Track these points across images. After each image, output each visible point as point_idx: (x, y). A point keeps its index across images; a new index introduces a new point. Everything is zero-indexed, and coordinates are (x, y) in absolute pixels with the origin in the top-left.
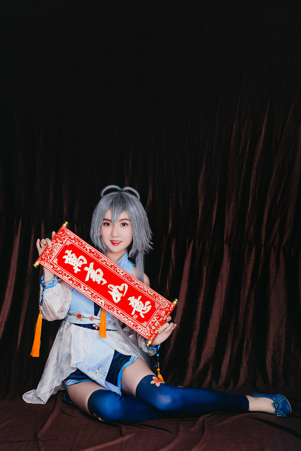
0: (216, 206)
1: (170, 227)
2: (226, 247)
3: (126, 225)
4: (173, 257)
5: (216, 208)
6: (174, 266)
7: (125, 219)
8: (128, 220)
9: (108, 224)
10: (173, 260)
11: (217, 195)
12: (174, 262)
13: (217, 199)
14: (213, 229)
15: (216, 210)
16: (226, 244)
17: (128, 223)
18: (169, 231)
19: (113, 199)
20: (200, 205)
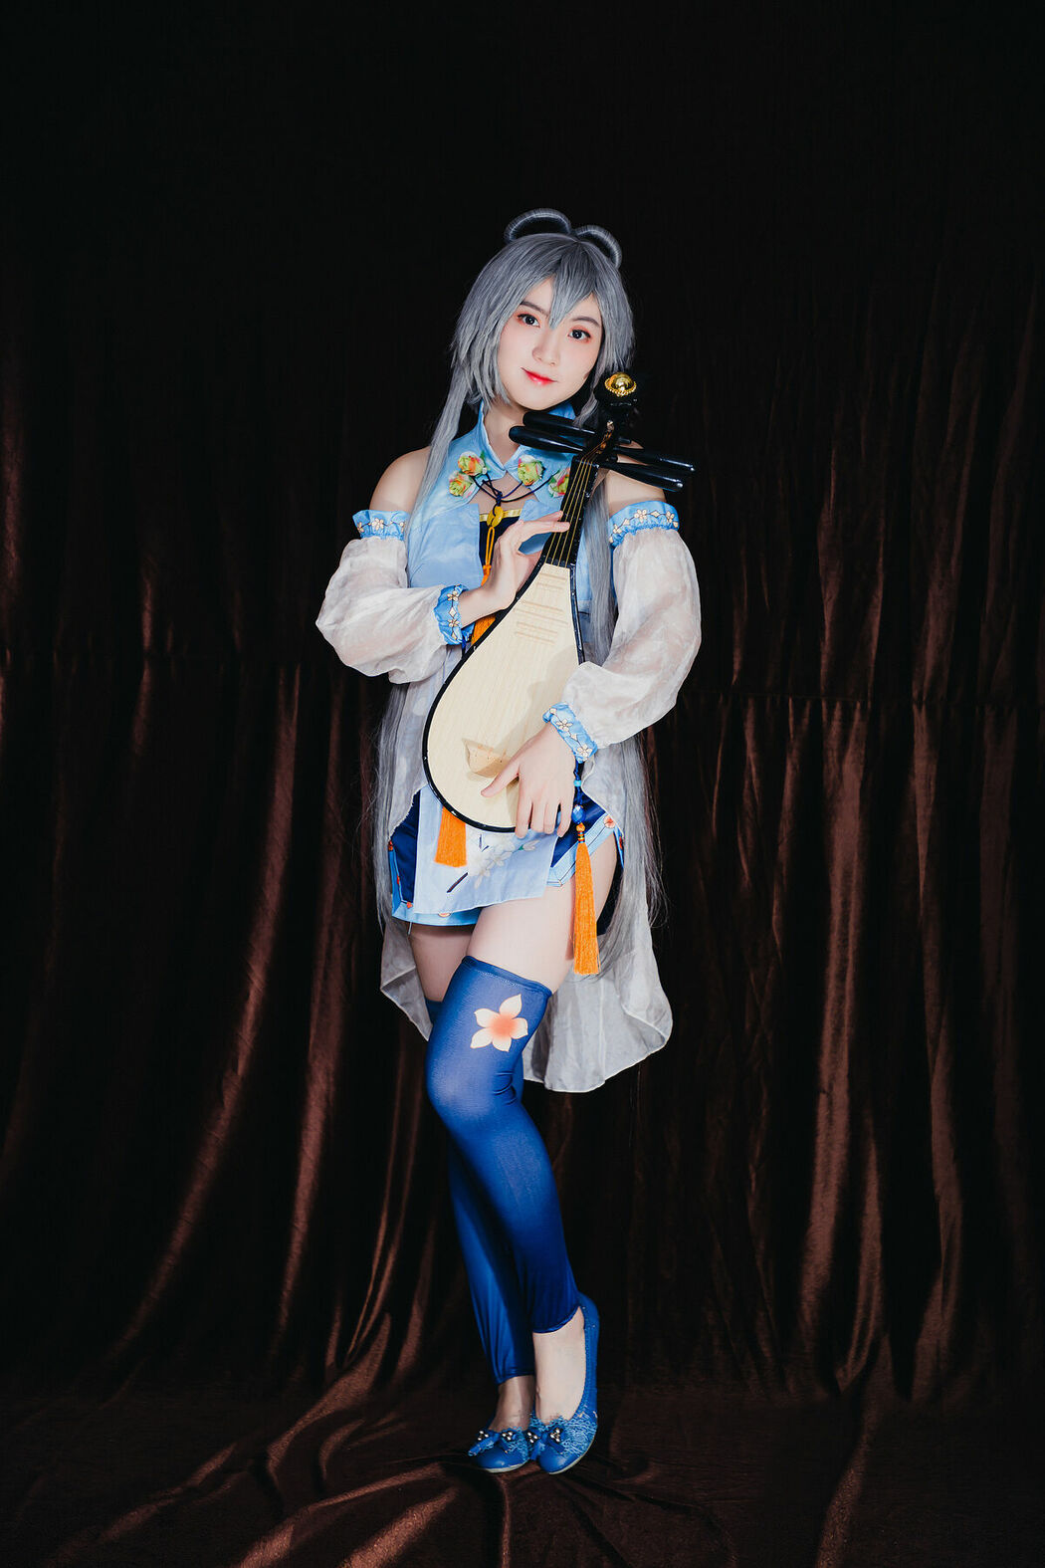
0: (881, 598)
1: (737, 667)
2: (920, 719)
3: (583, 334)
4: (751, 755)
5: (880, 605)
6: (754, 780)
7: (588, 319)
8: (596, 323)
9: (530, 319)
10: (750, 766)
11: (880, 565)
12: (754, 770)
13: (881, 578)
14: (872, 666)
15: (879, 610)
16: (920, 709)
17: (591, 333)
18: (735, 677)
19: (564, 254)
20: (828, 596)
